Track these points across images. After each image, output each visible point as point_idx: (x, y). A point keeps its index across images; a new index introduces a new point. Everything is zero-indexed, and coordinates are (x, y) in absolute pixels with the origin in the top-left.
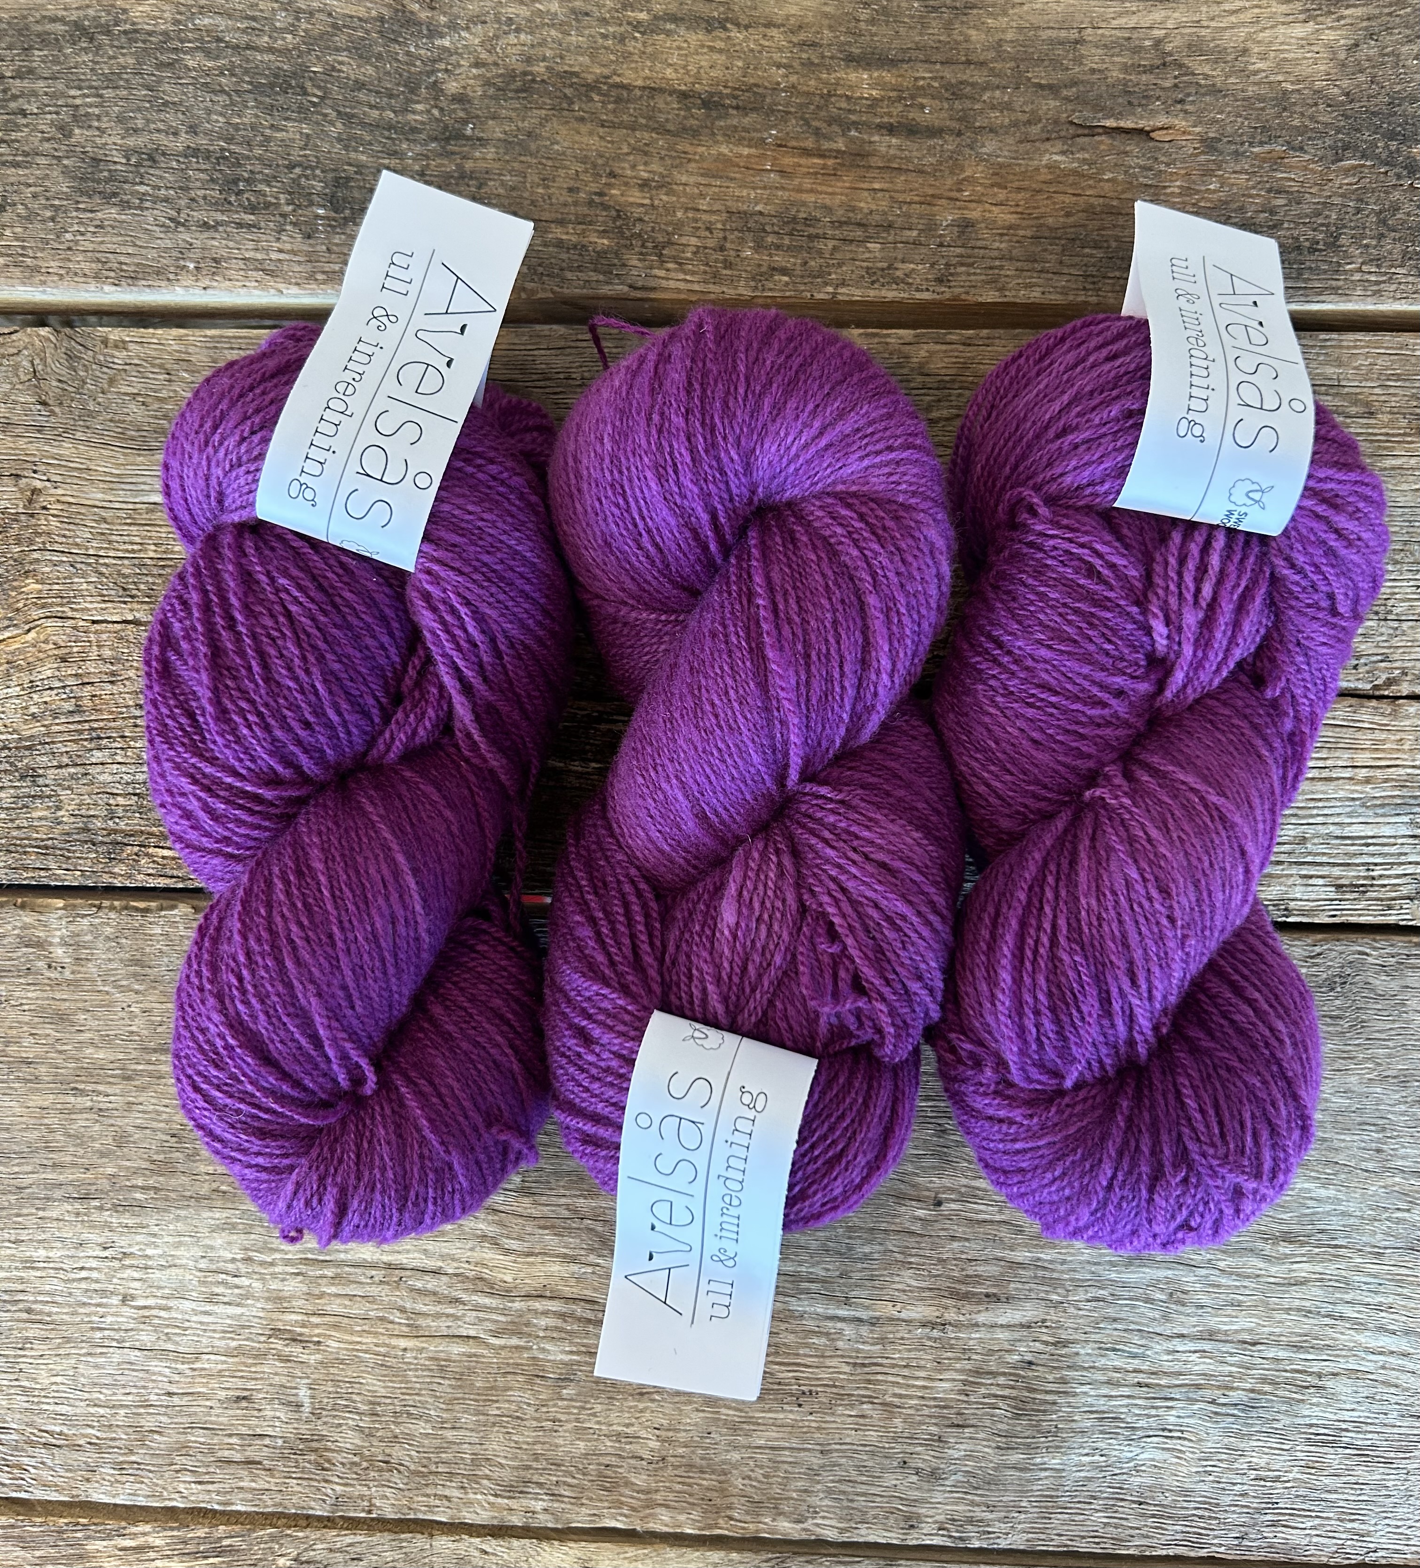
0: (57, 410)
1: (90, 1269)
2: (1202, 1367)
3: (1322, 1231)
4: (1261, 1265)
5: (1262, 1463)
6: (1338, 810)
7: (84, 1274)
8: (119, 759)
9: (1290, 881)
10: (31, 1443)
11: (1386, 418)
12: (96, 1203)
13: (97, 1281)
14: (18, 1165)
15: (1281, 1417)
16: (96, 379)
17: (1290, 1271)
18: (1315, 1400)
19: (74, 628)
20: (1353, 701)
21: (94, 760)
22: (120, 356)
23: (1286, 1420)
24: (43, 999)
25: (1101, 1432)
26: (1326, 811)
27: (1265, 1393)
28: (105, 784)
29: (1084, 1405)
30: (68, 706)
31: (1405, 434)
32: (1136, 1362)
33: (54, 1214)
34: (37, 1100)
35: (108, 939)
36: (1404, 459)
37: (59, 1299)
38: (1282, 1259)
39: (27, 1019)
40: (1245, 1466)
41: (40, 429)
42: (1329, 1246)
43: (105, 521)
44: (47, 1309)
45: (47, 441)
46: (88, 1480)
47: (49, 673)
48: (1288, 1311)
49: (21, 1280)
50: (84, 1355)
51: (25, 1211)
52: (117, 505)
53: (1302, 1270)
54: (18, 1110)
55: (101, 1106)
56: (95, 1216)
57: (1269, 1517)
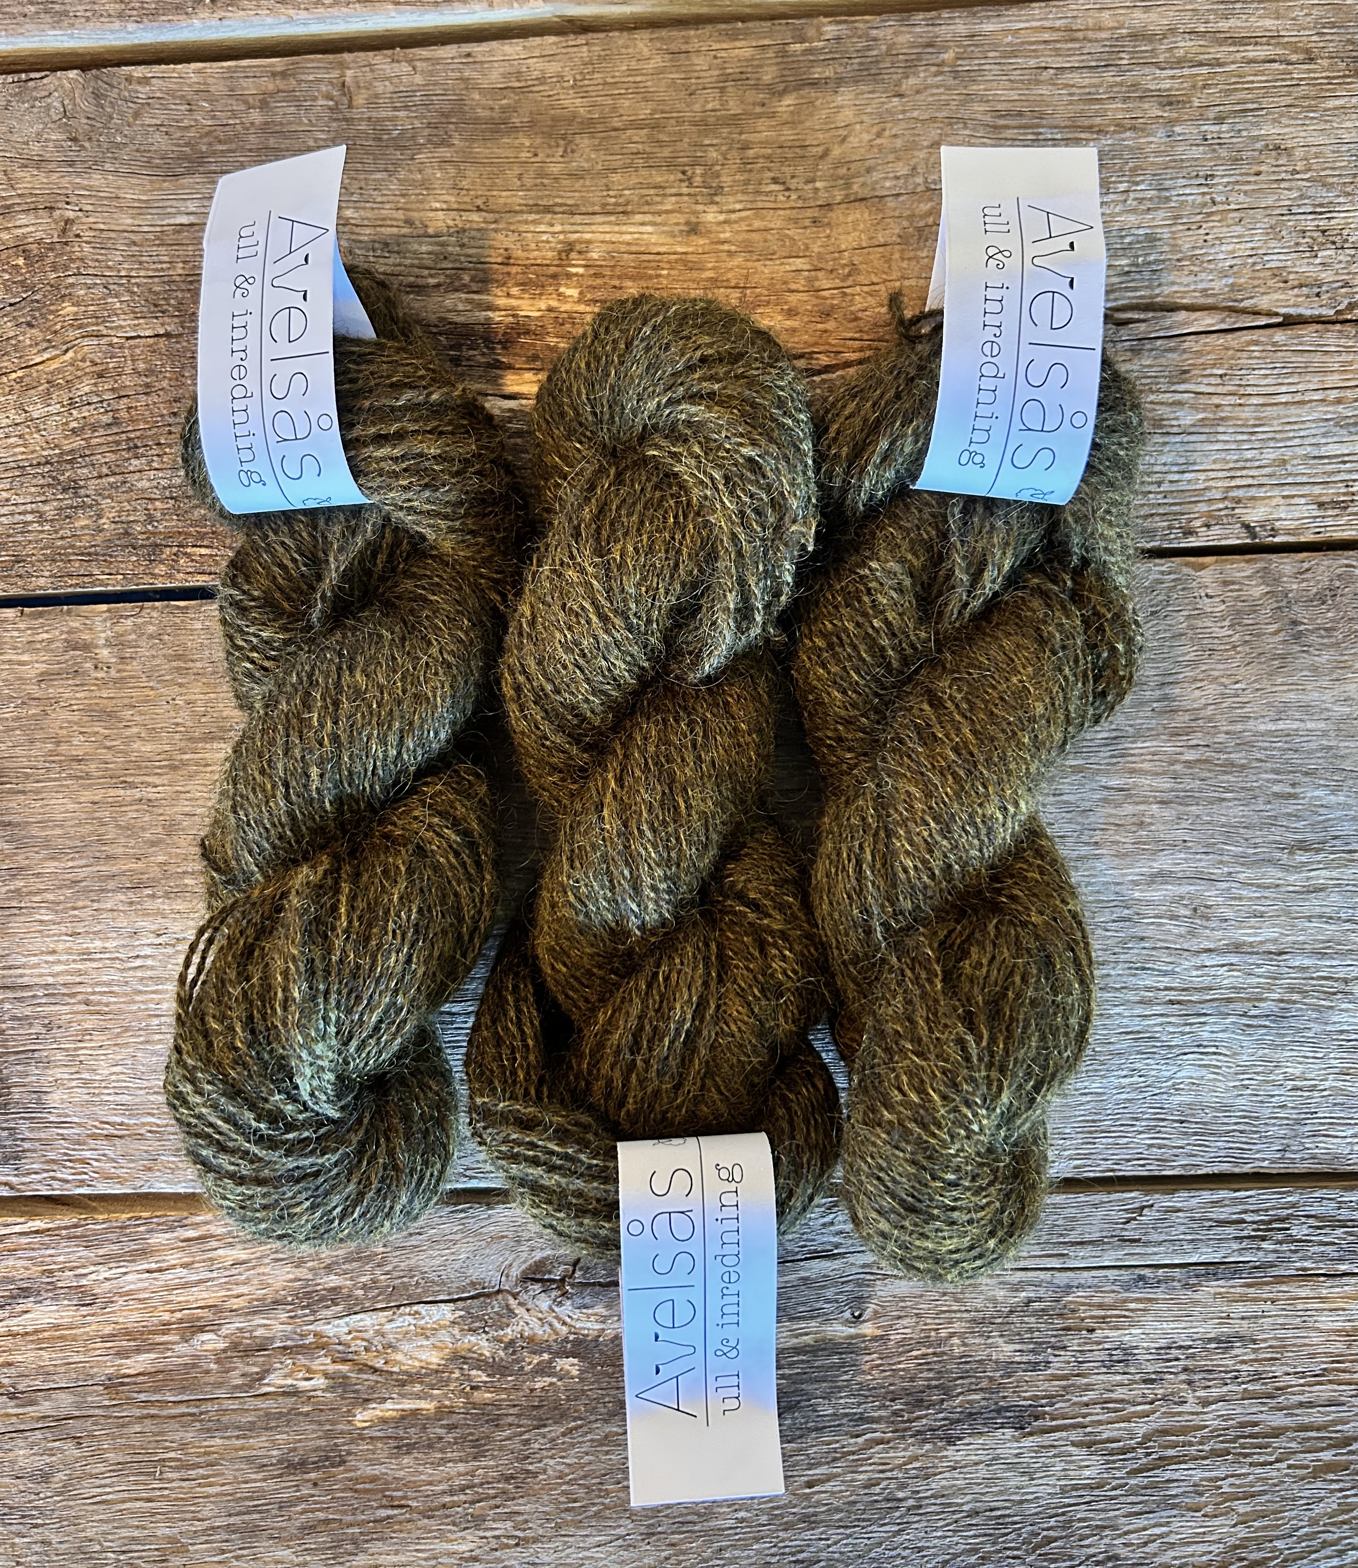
0: (87, 144)
1: (146, 957)
2: (1231, 980)
3: (1336, 837)
4: (1280, 875)
5: (1297, 1072)
6: (1313, 432)
7: (138, 962)
8: (155, 465)
9: (1274, 502)
10: (94, 1137)
11: (1325, 63)
12: (149, 891)
13: (152, 968)
14: (72, 859)
15: (1312, 1025)
16: (121, 114)
17: (1308, 879)
18: (1344, 1006)
19: (110, 345)
20: (1319, 327)
21: (131, 468)
22: (143, 91)
23: (1317, 1028)
24: (91, 698)
25: (1139, 1053)
26: (1302, 434)
27: (1295, 1002)
28: (143, 490)
29: (1119, 1026)
30: (106, 419)
31: (1345, 76)
32: (1166, 979)
33: (109, 906)
34: (87, 796)
35: (151, 637)
36: (1346, 99)
37: (116, 989)
38: (1297, 868)
39: (76, 718)
40: (1281, 1077)
41: (72, 163)
42: (1343, 851)
43: (134, 243)
44: (105, 999)
45: (78, 174)
46: (150, 1169)
47: (87, 389)
48: (1309, 918)
49: (79, 973)
50: (141, 1043)
51: (80, 904)
52: (146, 229)
53: (1318, 877)
54: (71, 806)
55: (150, 796)
56: (149, 904)
57: (1308, 1128)
